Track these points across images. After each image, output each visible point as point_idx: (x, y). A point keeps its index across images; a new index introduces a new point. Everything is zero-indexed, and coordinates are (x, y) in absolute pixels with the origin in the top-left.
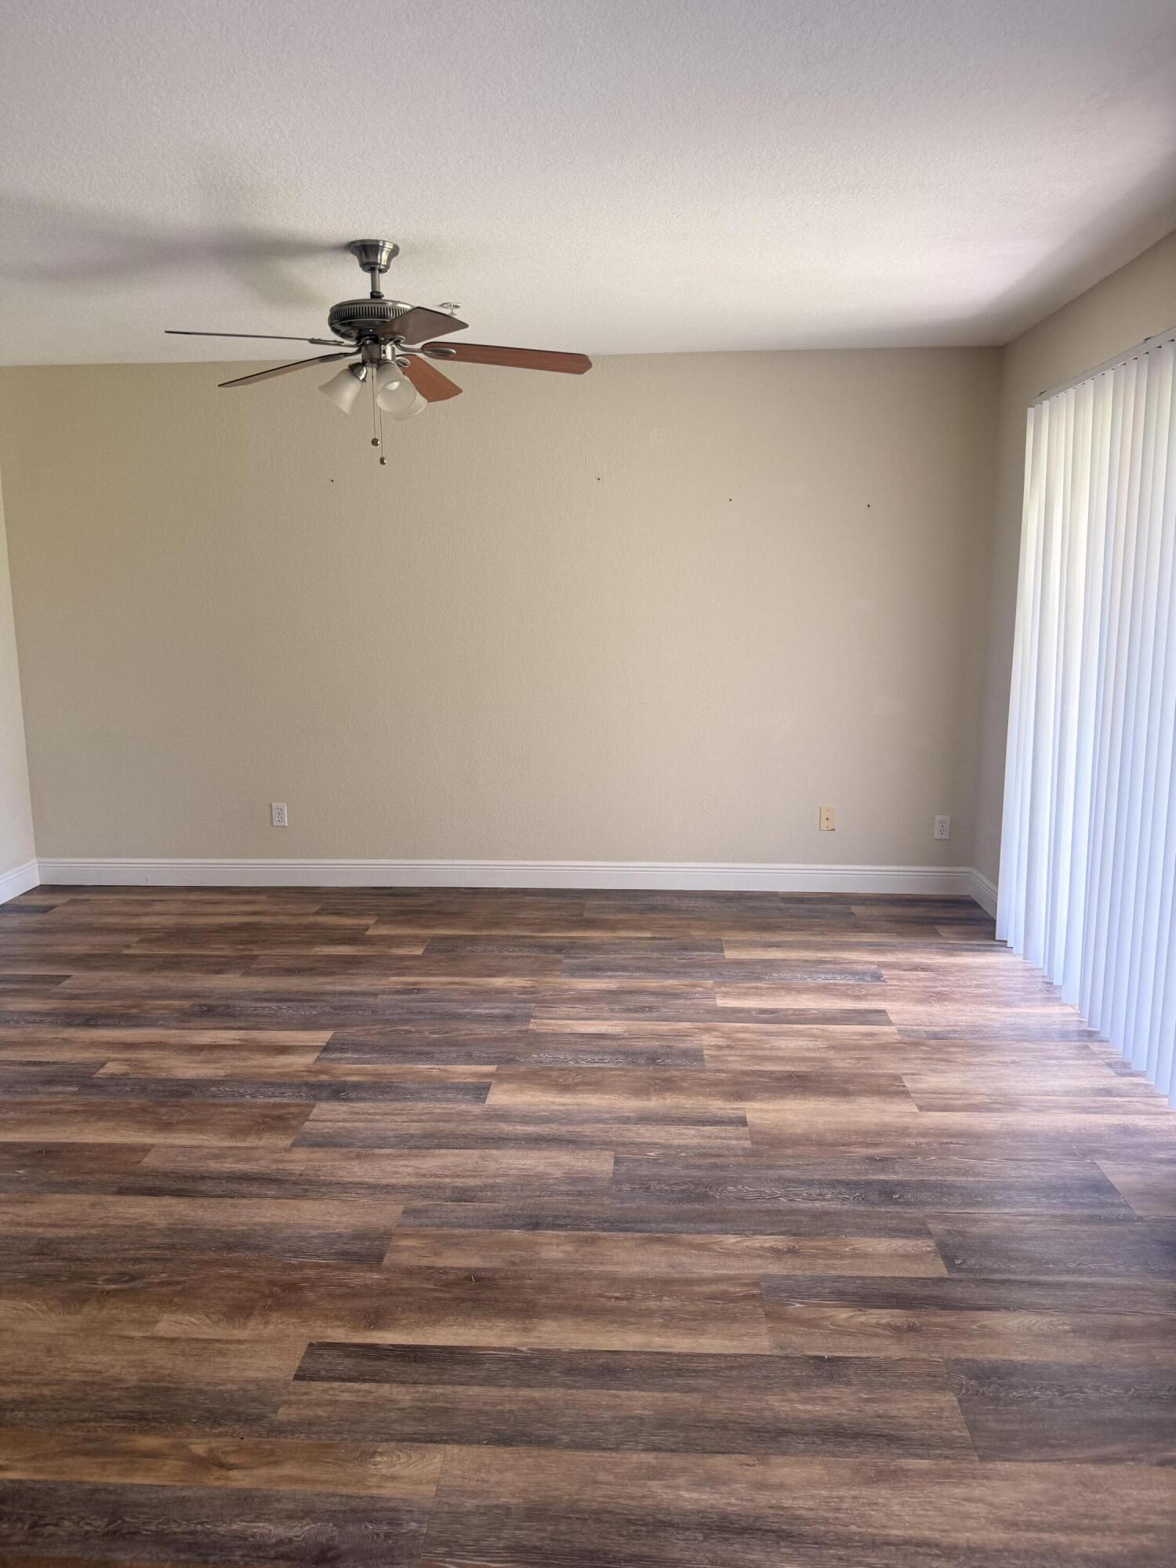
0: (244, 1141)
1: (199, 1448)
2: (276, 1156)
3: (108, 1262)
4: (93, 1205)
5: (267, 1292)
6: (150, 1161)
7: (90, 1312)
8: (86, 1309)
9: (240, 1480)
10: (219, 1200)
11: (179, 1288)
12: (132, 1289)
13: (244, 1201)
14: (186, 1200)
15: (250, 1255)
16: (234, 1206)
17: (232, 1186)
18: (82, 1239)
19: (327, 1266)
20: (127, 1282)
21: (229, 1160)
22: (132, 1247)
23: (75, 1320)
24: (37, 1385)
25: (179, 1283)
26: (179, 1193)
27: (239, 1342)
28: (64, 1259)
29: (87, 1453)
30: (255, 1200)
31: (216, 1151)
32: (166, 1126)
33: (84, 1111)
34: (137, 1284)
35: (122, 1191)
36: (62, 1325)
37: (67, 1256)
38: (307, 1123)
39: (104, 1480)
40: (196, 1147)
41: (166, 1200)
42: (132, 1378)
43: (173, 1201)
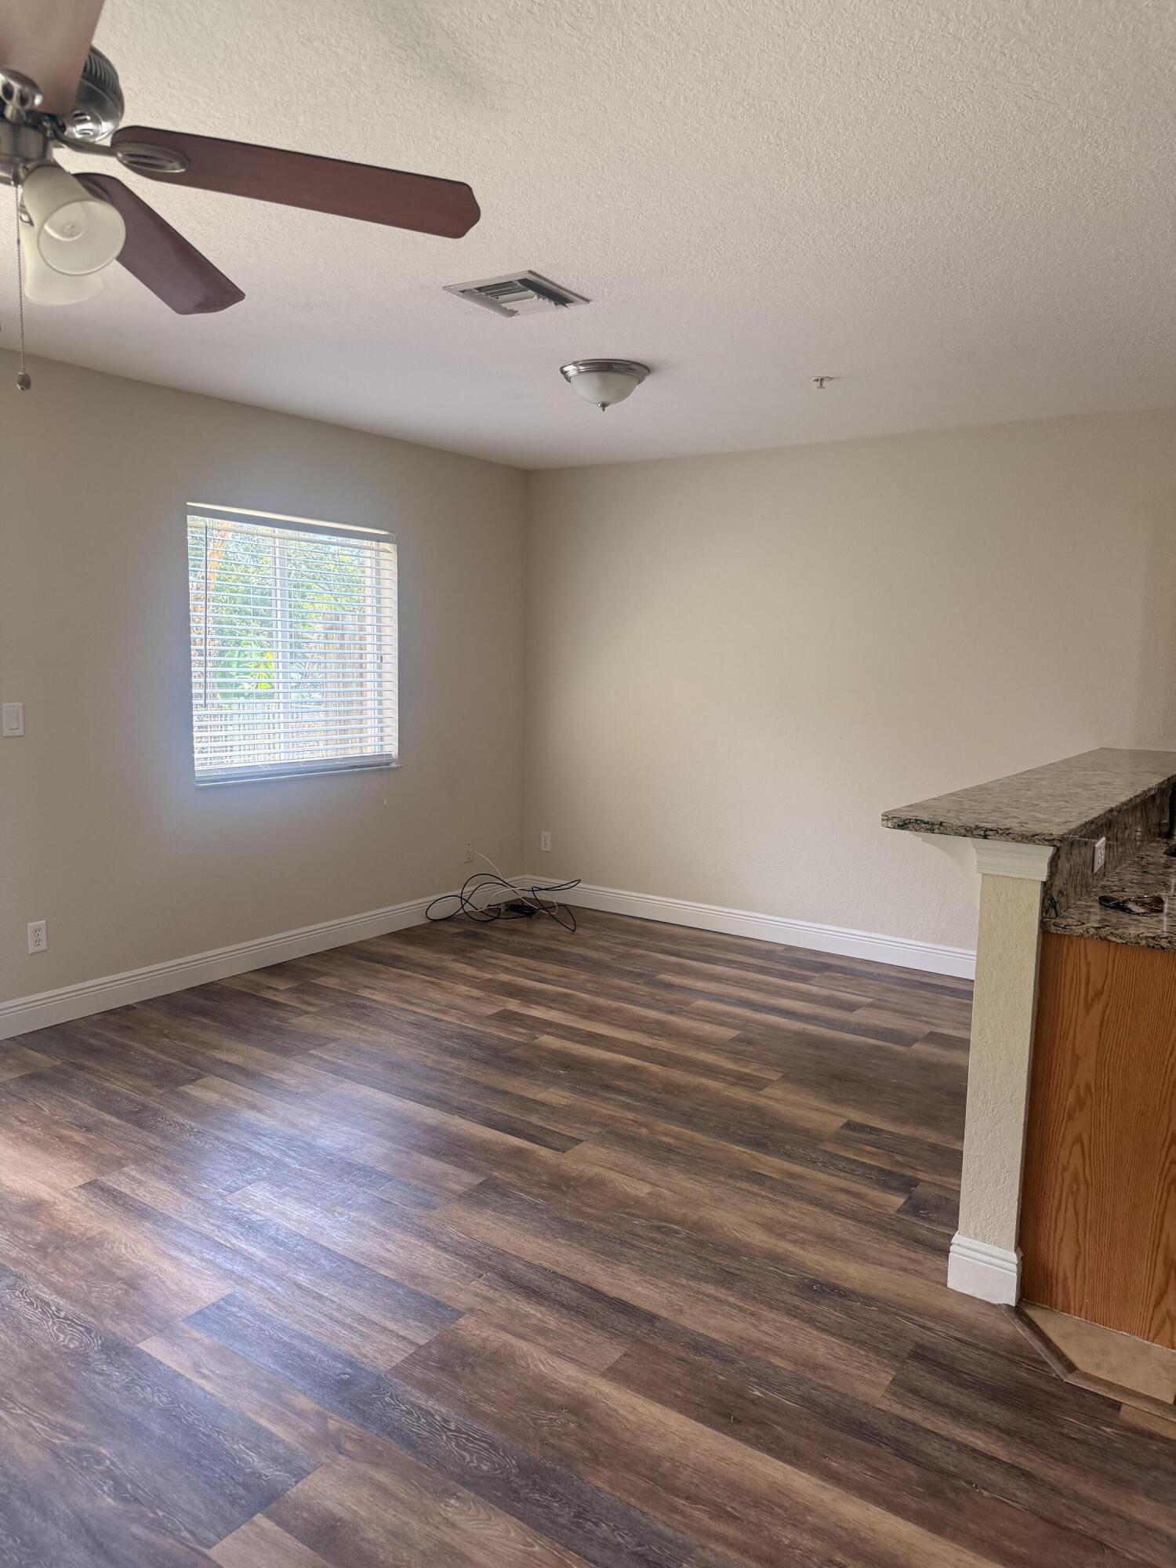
0: (504, 1345)
1: (644, 1131)
2: (487, 1308)
3: (676, 1248)
4: (681, 1311)
5: (571, 1189)
6: (612, 1352)
7: (693, 1215)
8: (695, 1217)
9: (630, 1115)
10: (567, 1274)
11: (628, 1210)
12: (661, 1220)
13: (546, 1265)
14: (595, 1285)
15: (567, 1217)
16: (558, 1264)
17: (547, 1285)
18: (695, 1277)
19: (521, 1190)
20: (663, 1227)
21: (534, 1321)
22: (654, 1254)
23: (703, 1212)
24: (727, 1184)
25: (628, 1214)
26: (597, 1295)
27: (603, 1167)
28: (711, 1262)
29: (700, 1145)
30: (537, 1262)
31: (541, 1340)
32: (579, 1407)
33: (676, 1491)
34: (656, 1223)
35: (652, 1318)
36: (713, 1213)
37: (708, 1264)
38: (422, 1342)
39: (693, 1133)
40: (558, 1354)
41: (613, 1292)
42: (672, 1170)
43: (606, 1289)
